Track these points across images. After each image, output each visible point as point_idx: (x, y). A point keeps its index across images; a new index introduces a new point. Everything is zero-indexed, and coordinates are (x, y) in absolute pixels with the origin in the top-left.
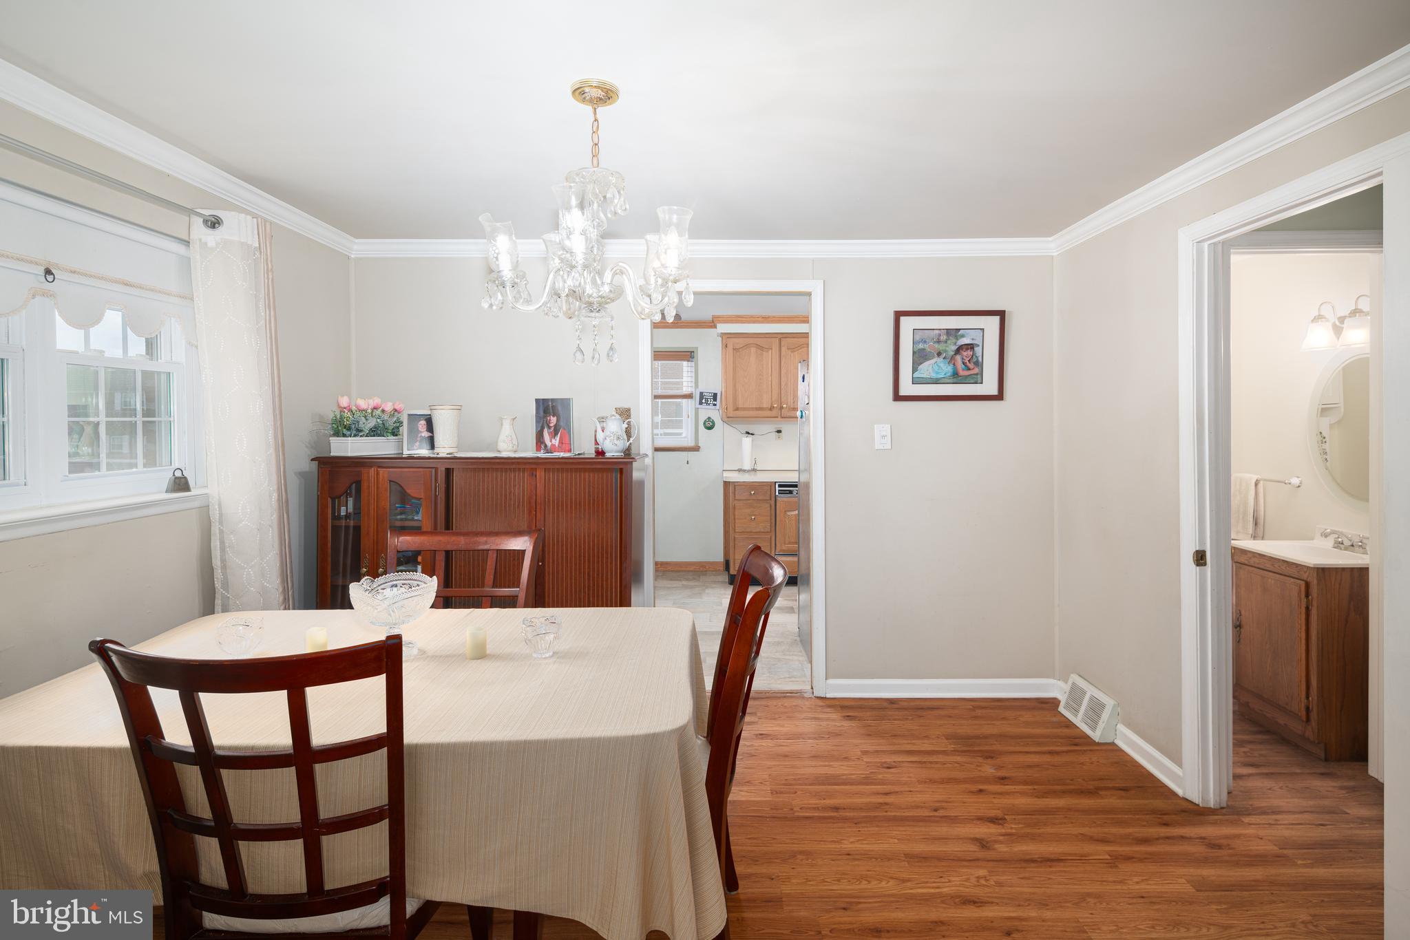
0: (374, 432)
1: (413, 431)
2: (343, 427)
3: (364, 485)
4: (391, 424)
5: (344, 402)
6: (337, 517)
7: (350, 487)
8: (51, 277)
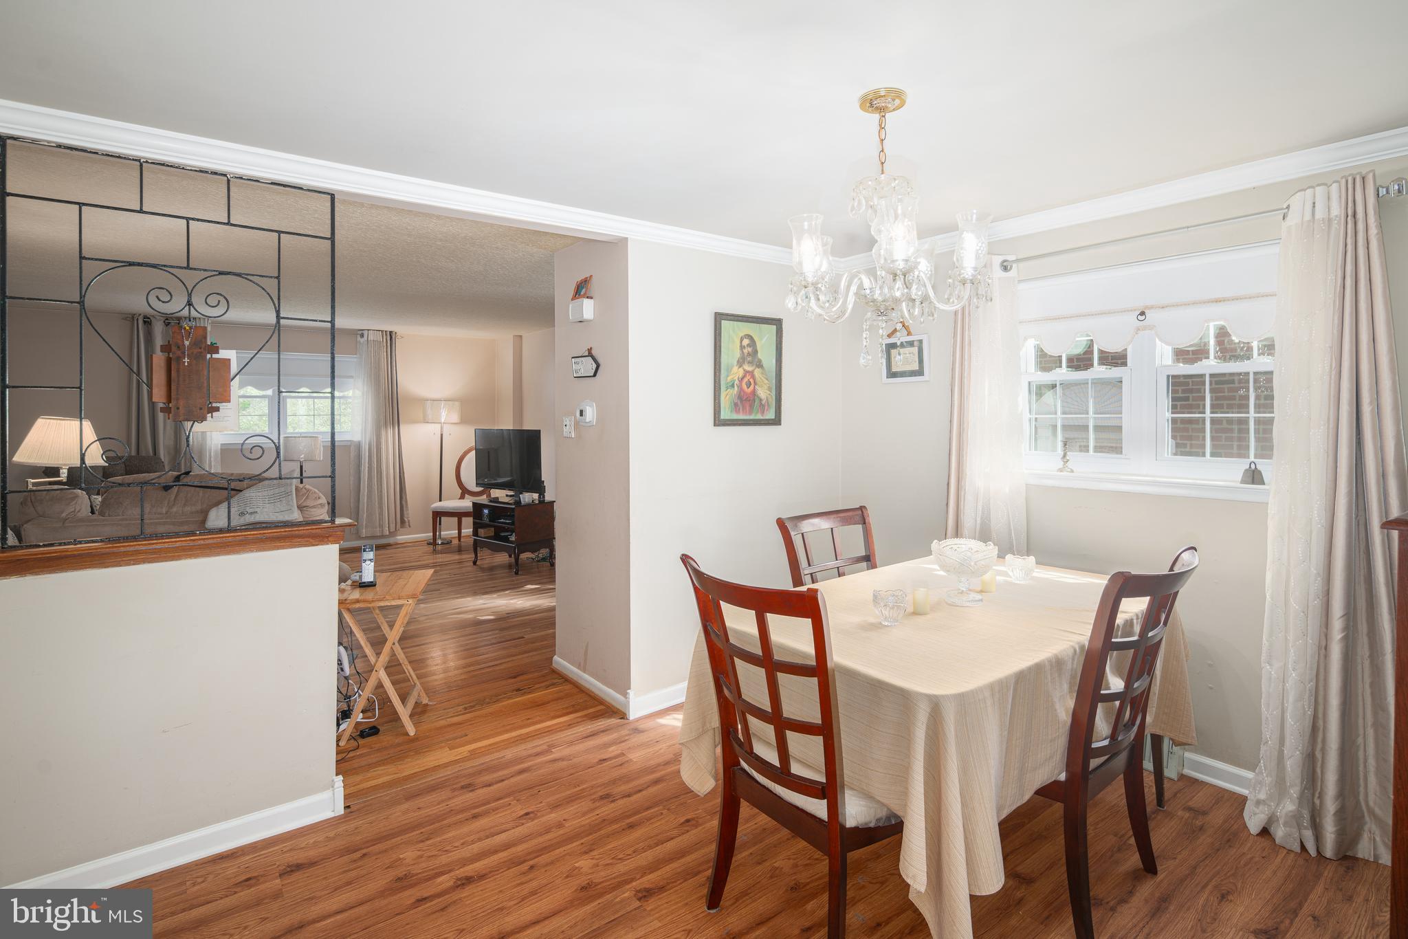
8: (1143, 317)
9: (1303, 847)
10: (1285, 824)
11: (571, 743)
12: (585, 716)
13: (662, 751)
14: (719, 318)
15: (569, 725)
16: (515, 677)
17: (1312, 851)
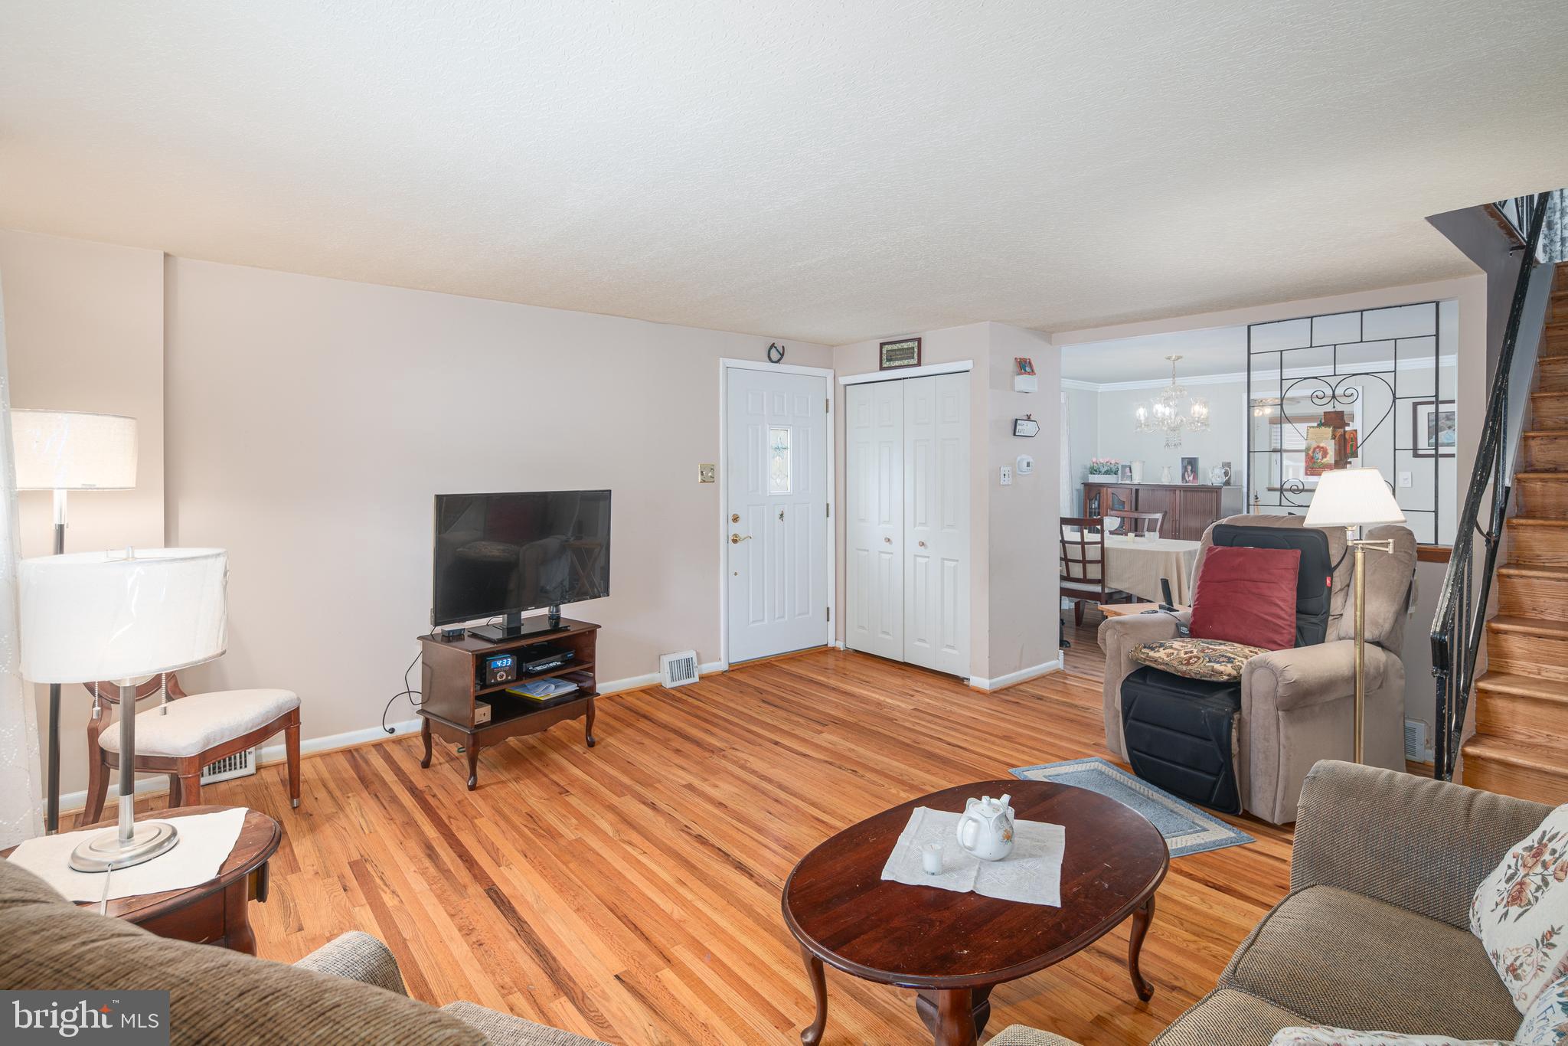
0: (1107, 473)
1: (1123, 473)
2: (1094, 471)
3: (1102, 495)
4: (1114, 469)
5: (1094, 460)
6: (1091, 508)
7: (1096, 496)
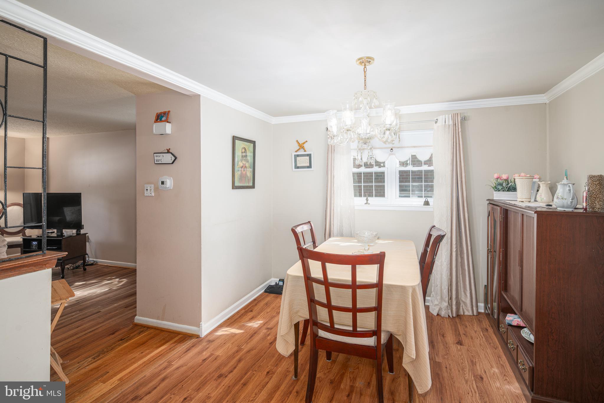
8: (392, 151)
9: (449, 316)
10: (445, 310)
11: (180, 357)
12: (175, 342)
13: (230, 347)
14: (235, 138)
15: (170, 349)
16: (113, 334)
17: (451, 316)
